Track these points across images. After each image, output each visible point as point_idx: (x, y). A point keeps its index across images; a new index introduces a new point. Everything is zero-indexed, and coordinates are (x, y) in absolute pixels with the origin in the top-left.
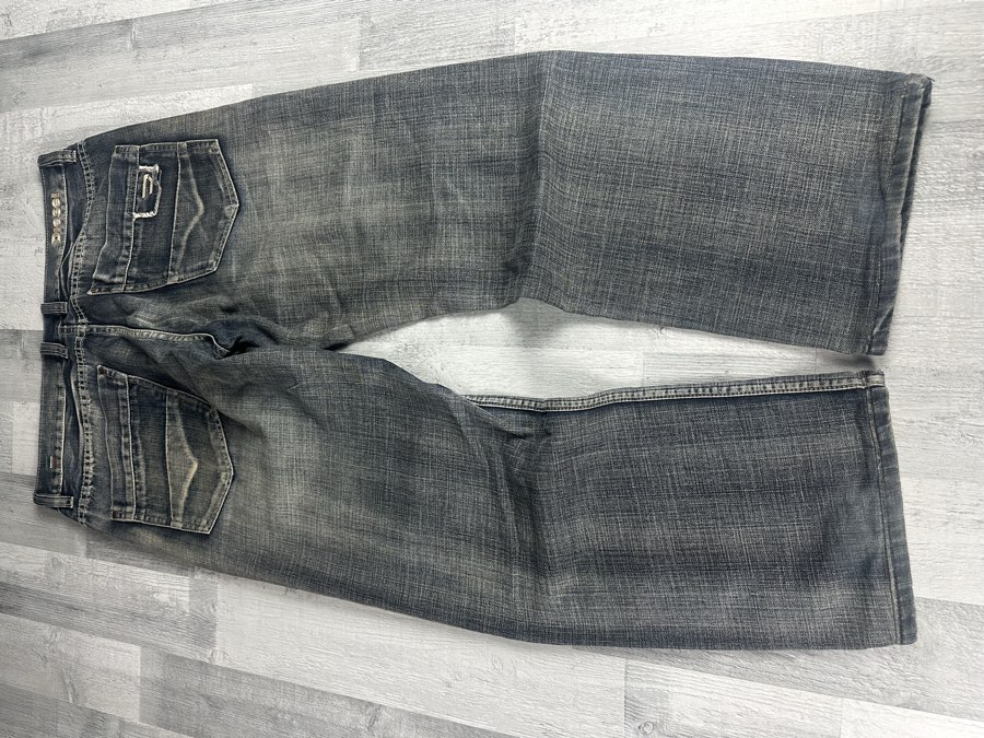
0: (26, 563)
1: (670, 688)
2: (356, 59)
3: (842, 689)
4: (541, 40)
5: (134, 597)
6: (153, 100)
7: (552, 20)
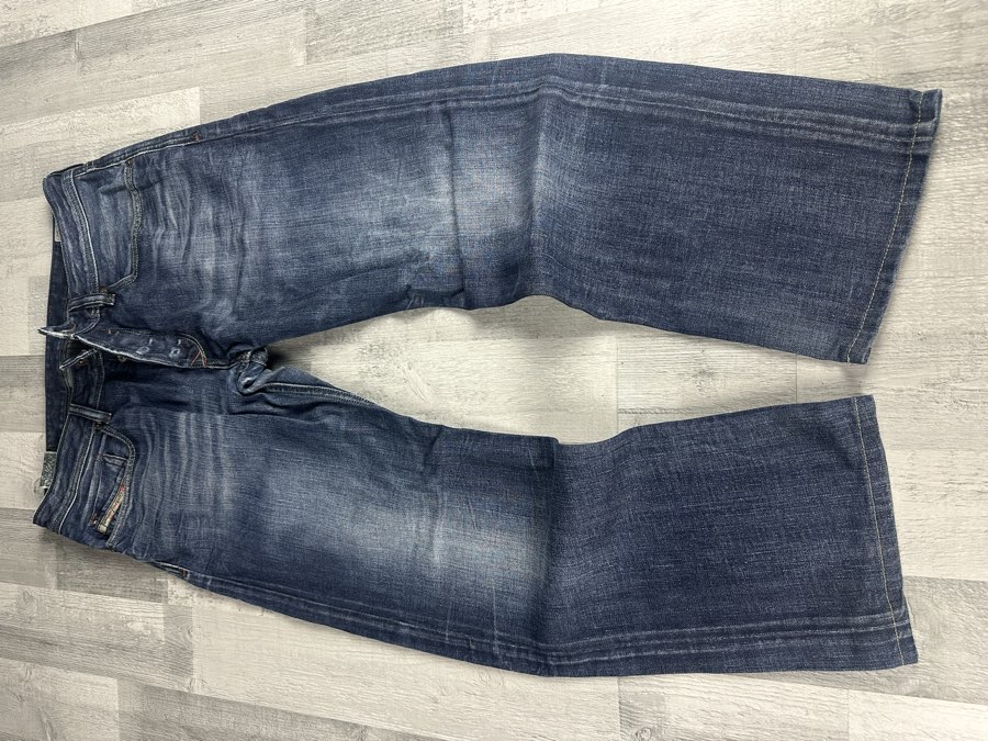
1: (666, 691)
2: (303, 53)
3: (847, 680)
4: (491, 19)
5: (108, 627)
6: (100, 111)
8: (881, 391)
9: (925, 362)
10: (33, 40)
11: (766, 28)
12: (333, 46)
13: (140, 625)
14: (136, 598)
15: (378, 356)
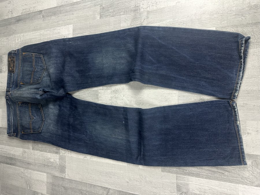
0: (17, 152)
1: (189, 182)
2: (99, 16)
3: (238, 182)
4: (147, 8)
5: (44, 160)
6: (48, 30)
7: (150, 2)
8: (249, 105)
10: (32, 13)
11: (220, 10)
12: (107, 14)
13: (53, 160)
14: (52, 153)
15: (115, 93)
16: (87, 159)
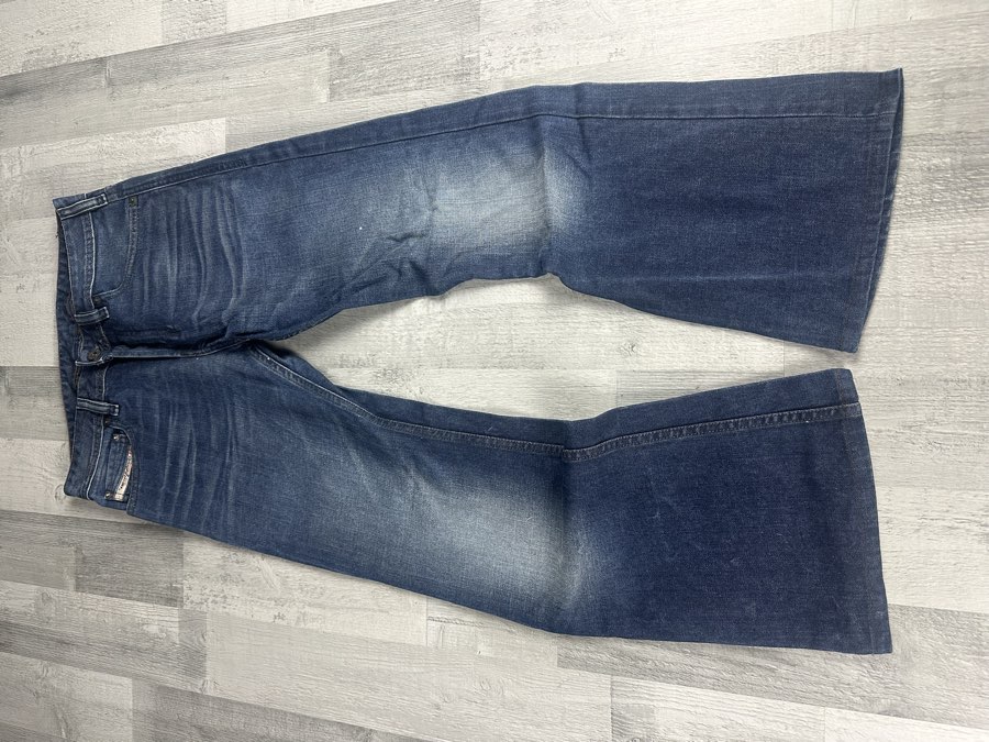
9: (902, 406)
10: (65, 65)
12: (356, 85)
13: (155, 627)
14: (151, 602)
15: (391, 380)
16: (285, 623)
